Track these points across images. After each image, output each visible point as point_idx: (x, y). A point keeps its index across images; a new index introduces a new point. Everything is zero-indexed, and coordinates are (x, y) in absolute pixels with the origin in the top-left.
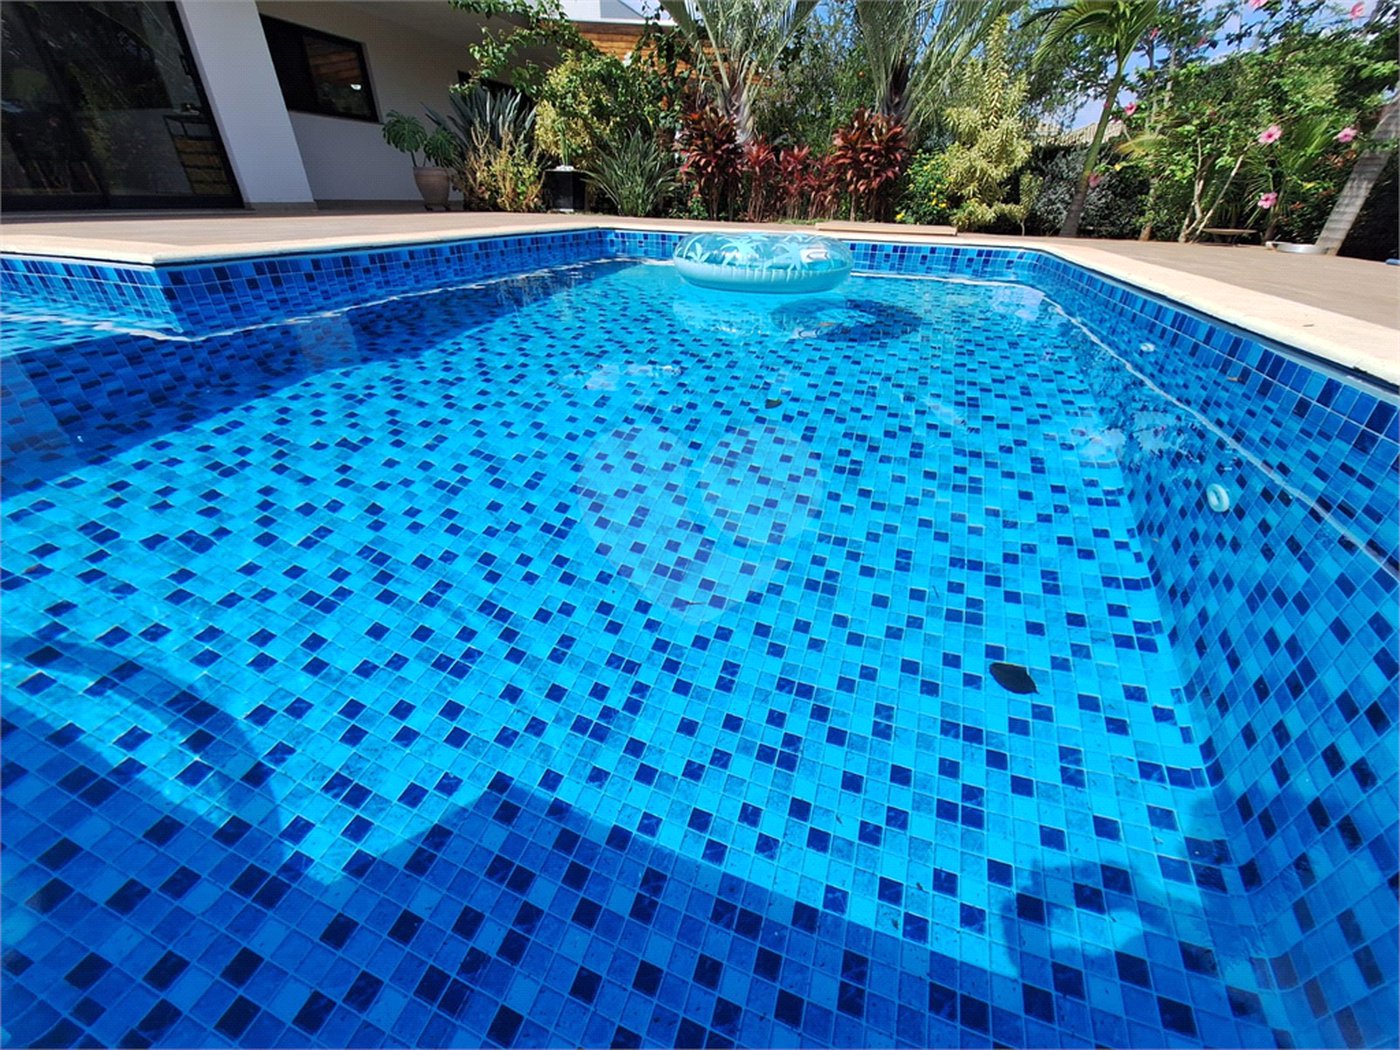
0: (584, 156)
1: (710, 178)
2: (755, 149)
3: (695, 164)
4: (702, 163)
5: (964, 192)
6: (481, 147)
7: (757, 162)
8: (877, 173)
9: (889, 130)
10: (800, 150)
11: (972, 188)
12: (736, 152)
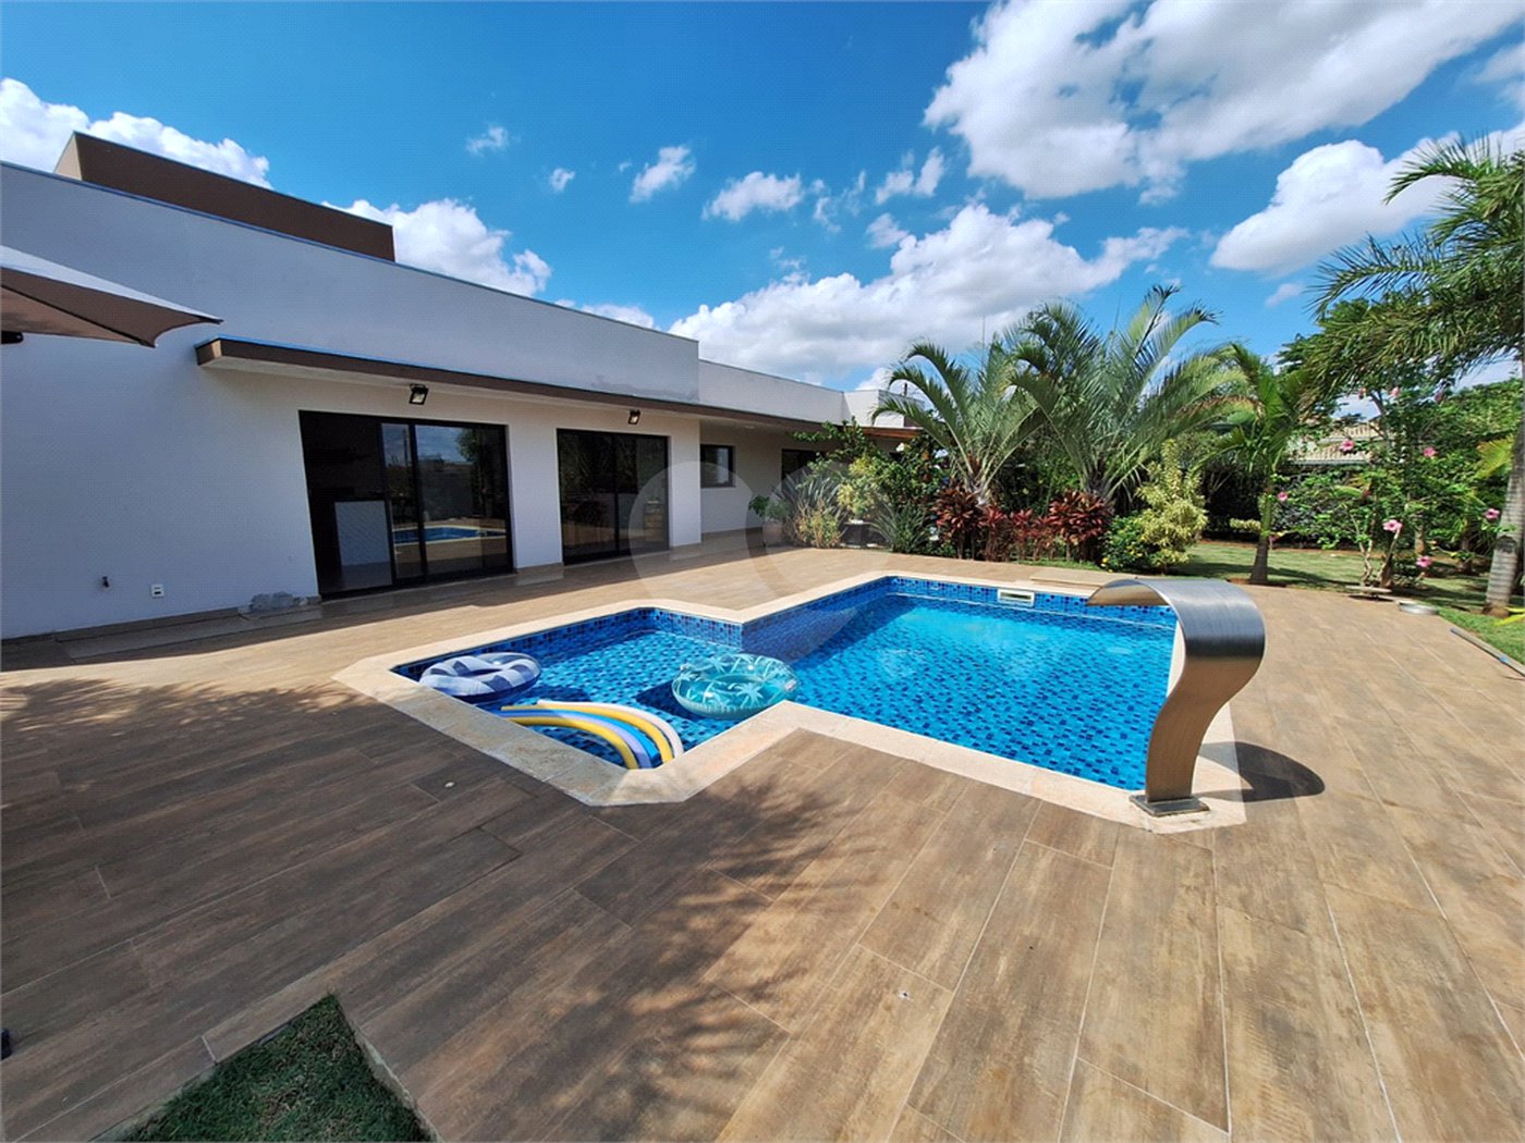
0: (869, 512)
1: (958, 531)
2: (992, 512)
3: (949, 521)
4: (954, 520)
5: (1159, 543)
6: (803, 511)
7: (993, 520)
8: (1084, 532)
9: (1091, 505)
10: (1025, 512)
11: (1164, 541)
12: (978, 513)
